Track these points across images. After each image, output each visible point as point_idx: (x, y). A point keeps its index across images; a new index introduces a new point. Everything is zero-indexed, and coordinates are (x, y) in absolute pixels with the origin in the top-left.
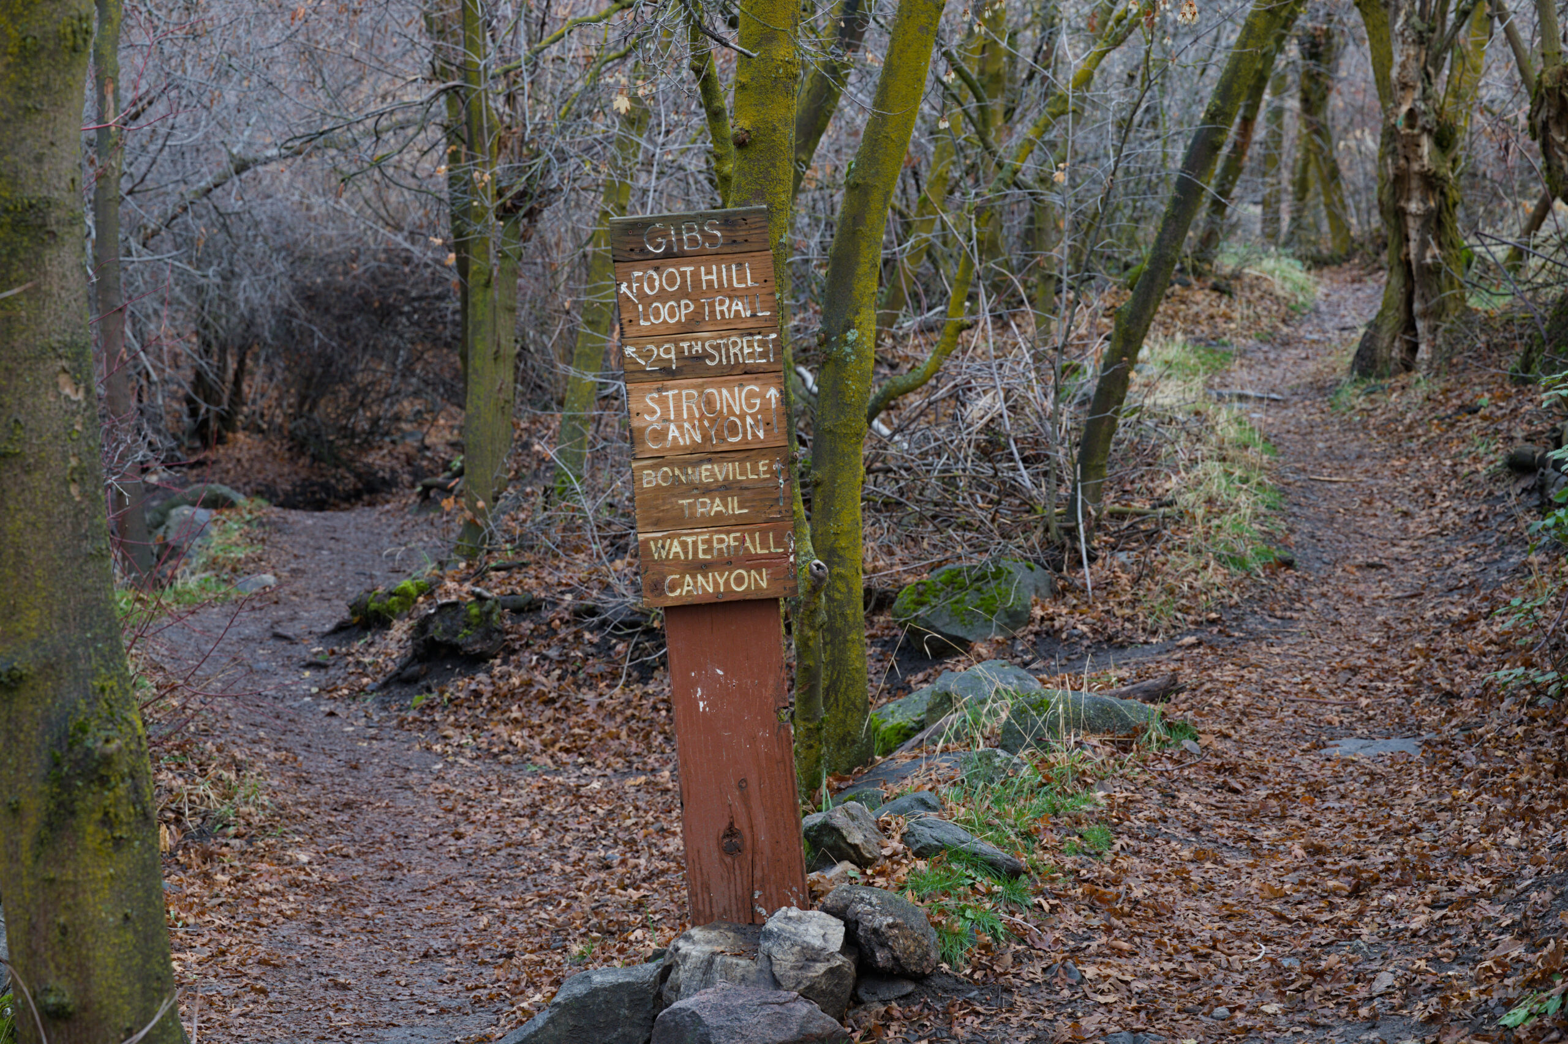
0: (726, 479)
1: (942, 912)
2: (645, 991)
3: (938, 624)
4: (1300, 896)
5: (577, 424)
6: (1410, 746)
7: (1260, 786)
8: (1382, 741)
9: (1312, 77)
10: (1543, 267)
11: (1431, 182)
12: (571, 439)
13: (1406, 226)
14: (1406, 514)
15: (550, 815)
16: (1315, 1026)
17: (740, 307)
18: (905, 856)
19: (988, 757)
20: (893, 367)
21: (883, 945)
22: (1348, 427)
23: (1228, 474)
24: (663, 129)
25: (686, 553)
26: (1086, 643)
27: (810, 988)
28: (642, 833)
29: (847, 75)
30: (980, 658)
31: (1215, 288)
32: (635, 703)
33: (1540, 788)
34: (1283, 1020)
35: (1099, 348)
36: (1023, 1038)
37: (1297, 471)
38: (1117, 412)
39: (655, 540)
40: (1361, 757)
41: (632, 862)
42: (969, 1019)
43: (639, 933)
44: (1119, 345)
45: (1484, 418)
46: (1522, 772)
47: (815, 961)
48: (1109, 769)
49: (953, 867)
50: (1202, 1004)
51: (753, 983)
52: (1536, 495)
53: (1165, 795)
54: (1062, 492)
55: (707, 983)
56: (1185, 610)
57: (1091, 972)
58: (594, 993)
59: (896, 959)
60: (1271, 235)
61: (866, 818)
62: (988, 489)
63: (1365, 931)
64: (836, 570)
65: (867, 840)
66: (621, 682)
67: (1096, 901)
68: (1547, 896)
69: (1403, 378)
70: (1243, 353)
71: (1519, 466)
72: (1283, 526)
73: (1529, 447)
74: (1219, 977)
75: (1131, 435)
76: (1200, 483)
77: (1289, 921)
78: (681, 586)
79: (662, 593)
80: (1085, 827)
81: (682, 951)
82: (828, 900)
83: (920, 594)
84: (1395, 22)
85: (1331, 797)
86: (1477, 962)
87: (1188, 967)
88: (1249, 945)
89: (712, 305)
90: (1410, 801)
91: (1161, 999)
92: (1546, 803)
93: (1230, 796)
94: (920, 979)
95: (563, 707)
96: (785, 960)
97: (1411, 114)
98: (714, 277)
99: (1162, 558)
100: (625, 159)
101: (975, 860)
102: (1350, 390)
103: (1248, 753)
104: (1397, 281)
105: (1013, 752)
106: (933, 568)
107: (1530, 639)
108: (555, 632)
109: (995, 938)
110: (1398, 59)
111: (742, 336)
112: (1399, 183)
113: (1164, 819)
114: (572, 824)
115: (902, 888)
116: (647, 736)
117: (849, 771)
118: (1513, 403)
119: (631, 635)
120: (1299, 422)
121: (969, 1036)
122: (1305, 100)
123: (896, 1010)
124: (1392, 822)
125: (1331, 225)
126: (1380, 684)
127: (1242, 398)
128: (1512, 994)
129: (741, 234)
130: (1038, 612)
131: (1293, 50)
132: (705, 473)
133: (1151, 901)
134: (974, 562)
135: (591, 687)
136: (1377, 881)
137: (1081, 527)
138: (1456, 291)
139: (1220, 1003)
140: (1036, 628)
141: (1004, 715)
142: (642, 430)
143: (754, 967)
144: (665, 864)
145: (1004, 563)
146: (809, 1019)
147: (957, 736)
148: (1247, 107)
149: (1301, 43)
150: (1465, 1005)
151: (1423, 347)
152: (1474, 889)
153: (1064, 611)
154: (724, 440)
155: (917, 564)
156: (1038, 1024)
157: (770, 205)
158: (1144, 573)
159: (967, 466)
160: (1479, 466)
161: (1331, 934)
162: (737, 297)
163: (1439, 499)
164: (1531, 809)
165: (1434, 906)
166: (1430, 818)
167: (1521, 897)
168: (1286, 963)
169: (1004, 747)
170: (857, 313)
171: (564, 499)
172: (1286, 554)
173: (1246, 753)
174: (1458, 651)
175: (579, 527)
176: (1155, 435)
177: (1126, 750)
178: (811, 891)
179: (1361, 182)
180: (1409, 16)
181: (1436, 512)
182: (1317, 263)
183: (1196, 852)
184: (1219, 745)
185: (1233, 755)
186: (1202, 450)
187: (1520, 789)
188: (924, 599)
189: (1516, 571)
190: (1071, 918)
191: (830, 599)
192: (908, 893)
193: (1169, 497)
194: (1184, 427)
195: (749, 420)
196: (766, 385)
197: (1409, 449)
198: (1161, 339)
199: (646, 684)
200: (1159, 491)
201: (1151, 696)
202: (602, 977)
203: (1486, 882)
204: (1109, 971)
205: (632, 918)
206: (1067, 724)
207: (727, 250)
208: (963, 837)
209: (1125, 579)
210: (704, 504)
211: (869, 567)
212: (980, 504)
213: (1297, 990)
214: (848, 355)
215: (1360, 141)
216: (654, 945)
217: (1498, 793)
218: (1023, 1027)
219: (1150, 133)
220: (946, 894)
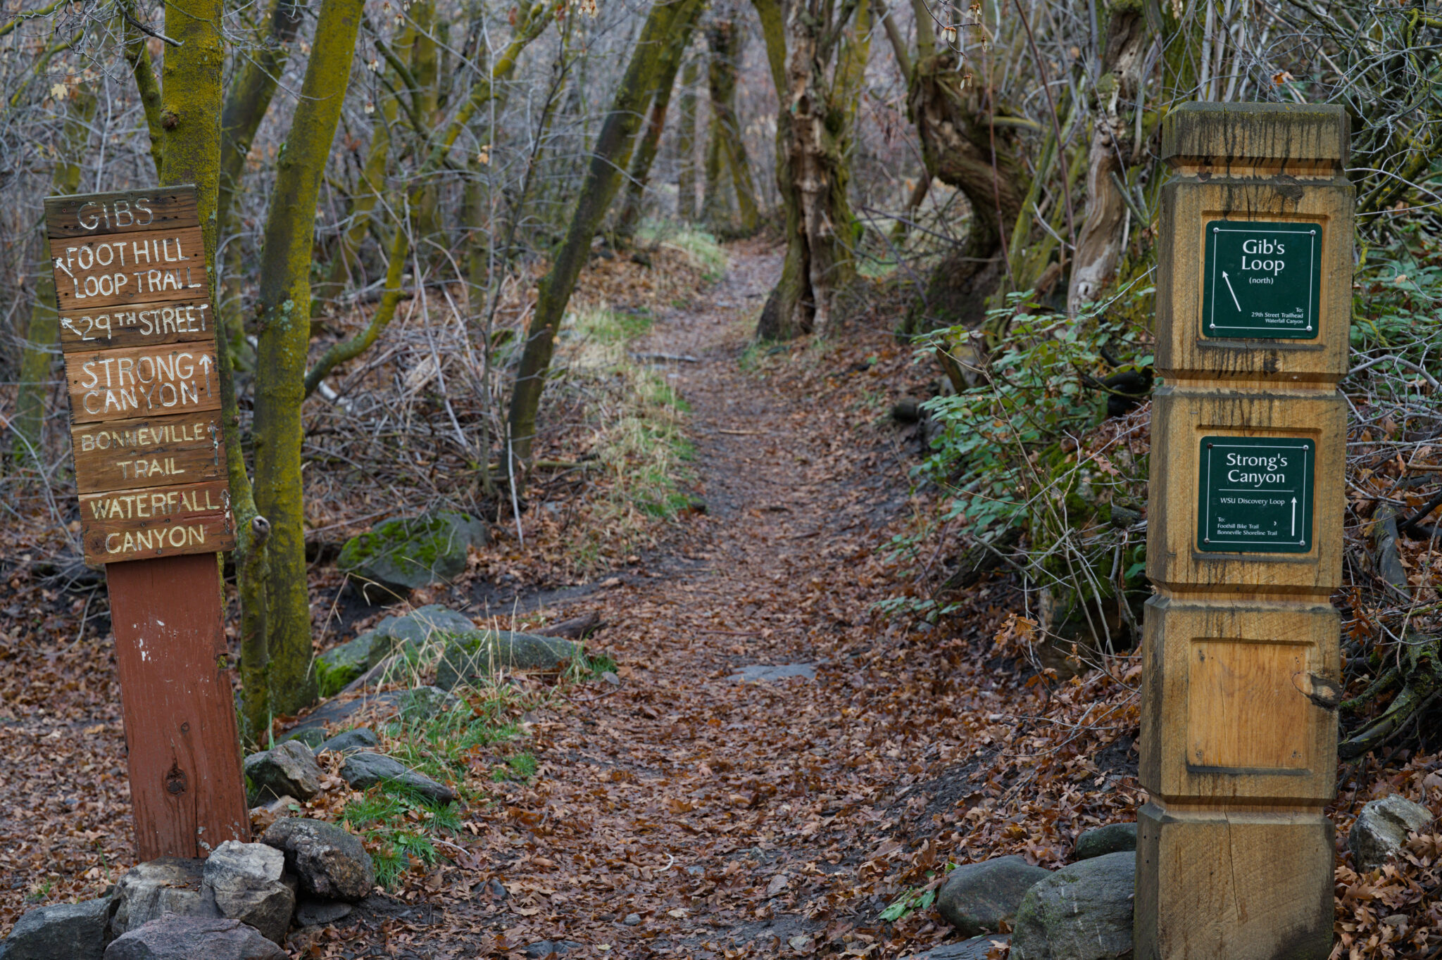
0: (163, 441)
1: (377, 839)
2: (96, 925)
3: (381, 574)
4: (705, 810)
5: (33, 393)
6: (806, 671)
7: (673, 711)
8: (781, 667)
9: (719, 68)
10: (923, 238)
11: (823, 163)
12: (28, 407)
13: (802, 202)
14: (804, 462)
15: (12, 763)
16: (716, 927)
17: (172, 280)
18: (343, 789)
19: (423, 695)
20: (340, 335)
21: (321, 872)
22: (754, 385)
23: (646, 429)
24: (110, 114)
25: (125, 512)
26: (518, 586)
27: (251, 915)
28: (100, 778)
29: (283, 64)
30: (418, 604)
31: (635, 260)
32: (92, 656)
33: (919, 704)
34: (689, 923)
35: (527, 315)
36: (452, 952)
37: (709, 426)
38: (542, 374)
39: (96, 500)
40: (763, 682)
41: (90, 805)
42: (402, 937)
43: (95, 871)
44: (544, 313)
45: (873, 375)
46: (903, 691)
47: (256, 889)
48: (535, 702)
49: (388, 797)
50: (616, 912)
51: (198, 913)
52: (918, 443)
53: (586, 723)
54: (496, 448)
55: (153, 915)
56: (608, 554)
57: (515, 887)
58: (47, 928)
59: (333, 884)
60: (686, 210)
61: (306, 755)
62: (427, 447)
63: (763, 839)
64: (278, 525)
65: (306, 776)
66: (79, 637)
67: (521, 822)
68: (922, 801)
69: (802, 340)
70: (660, 319)
71: (905, 417)
72: (696, 475)
73: (911, 400)
74: (631, 887)
75: (559, 395)
76: (621, 438)
77: (696, 833)
78: (122, 543)
79: (103, 550)
80: (512, 755)
81: (130, 886)
82: (268, 833)
83: (364, 546)
84: (787, 17)
85: (736, 719)
86: (860, 862)
87: (604, 879)
88: (659, 856)
89: (145, 278)
90: (805, 720)
91: (578, 909)
92: (924, 717)
93: (645, 722)
94: (356, 901)
95: (25, 661)
96: (227, 890)
97: (804, 102)
98: (146, 252)
99: (586, 507)
100: (74, 143)
101: (407, 789)
102: (756, 351)
103: (663, 682)
104: (795, 253)
105: (446, 689)
106: (376, 521)
107: (912, 572)
108: (14, 591)
109: (427, 860)
110: (791, 51)
111: (174, 307)
112: (794, 164)
113: (585, 745)
114: (33, 771)
115: (340, 819)
116: (105, 686)
117: (295, 712)
118: (899, 360)
119: (89, 592)
120: (711, 381)
121: (401, 952)
122: (714, 89)
123: (334, 931)
124: (788, 739)
125: (741, 203)
126: (781, 616)
127: (660, 360)
128: (891, 890)
129: (171, 211)
130: (474, 560)
131: (701, 43)
132: (142, 436)
133: (572, 820)
134: (414, 515)
135: (51, 642)
136: (773, 793)
137: (512, 481)
138: (848, 261)
139: (632, 910)
140: (472, 574)
141: (440, 655)
142: (80, 397)
143: (198, 898)
144: (122, 806)
145: (441, 516)
146: (250, 943)
147: (396, 676)
148: (659, 95)
149: (707, 36)
150: (849, 902)
151: (819, 312)
152: (858, 797)
153: (498, 558)
154: (160, 405)
155: (361, 518)
156: (466, 938)
157: (200, 184)
158: (570, 522)
159: (407, 426)
160: (868, 418)
161: (732, 842)
162: (170, 270)
163: (833, 448)
164: (911, 724)
165: (823, 814)
166: (822, 734)
167: (900, 802)
168: (691, 871)
169: (439, 685)
170: (292, 285)
171: (22, 465)
172: (698, 501)
173: (661, 682)
174: (850, 584)
175: (37, 492)
176: (580, 395)
177: (551, 684)
178: (253, 825)
179: (765, 162)
180: (799, 11)
181: (831, 460)
182: (727, 237)
183: (613, 774)
184: (636, 676)
185: (648, 684)
186: (623, 408)
187: (902, 705)
188: (367, 550)
189: (900, 511)
190: (498, 840)
191: (273, 552)
192: (345, 823)
193: (594, 450)
194: (605, 387)
195: (183, 386)
196: (199, 353)
197: (808, 404)
198: (587, 307)
199: (103, 638)
200: (584, 446)
201: (575, 634)
202: (55, 913)
203: (869, 790)
204: (531, 886)
205: (88, 857)
206: (496, 662)
207: (157, 226)
208: (397, 769)
209: (553, 527)
210: (141, 466)
211: (315, 522)
212: (420, 461)
213: (701, 895)
214: (284, 324)
215: (764, 127)
216: (107, 882)
217: (884, 712)
218: (451, 941)
219: (573, 118)
220: (381, 822)
